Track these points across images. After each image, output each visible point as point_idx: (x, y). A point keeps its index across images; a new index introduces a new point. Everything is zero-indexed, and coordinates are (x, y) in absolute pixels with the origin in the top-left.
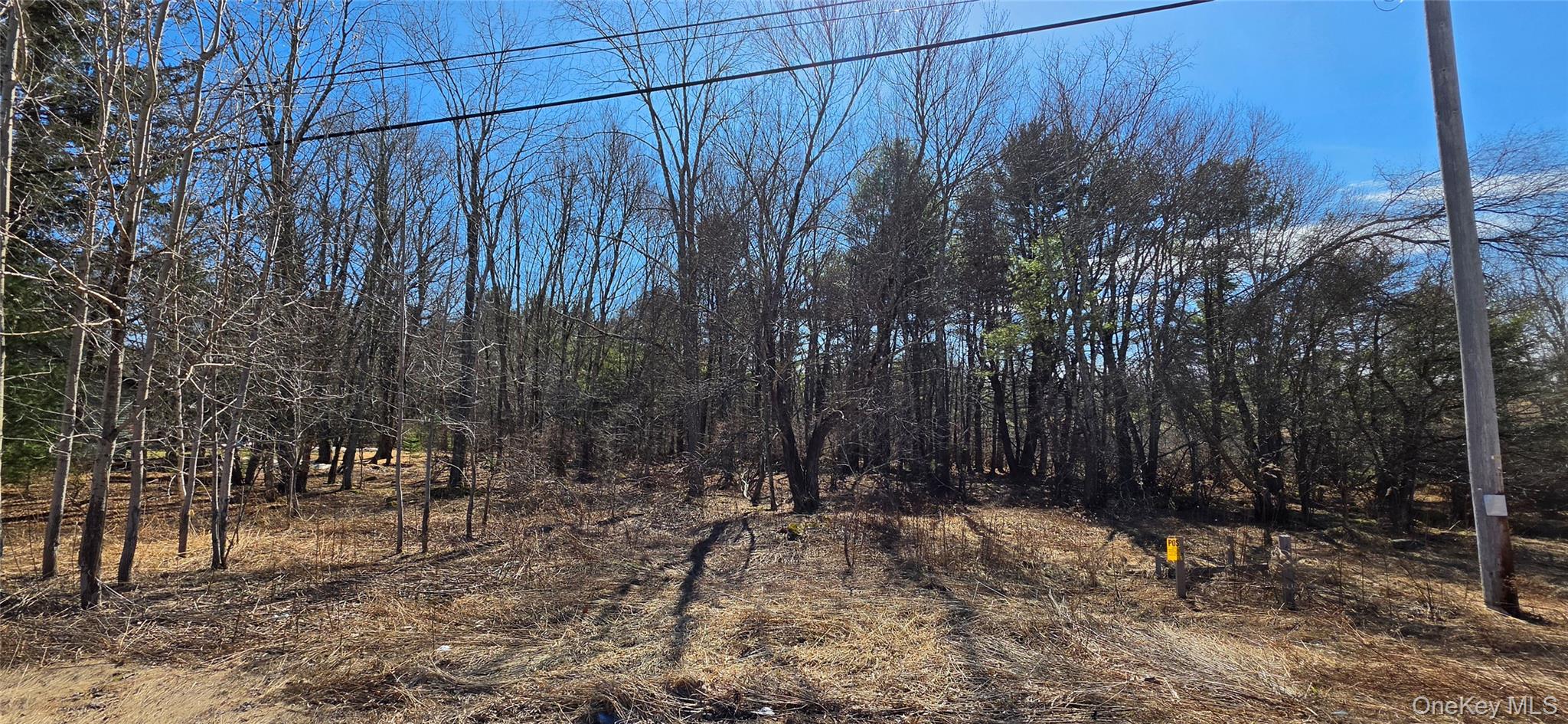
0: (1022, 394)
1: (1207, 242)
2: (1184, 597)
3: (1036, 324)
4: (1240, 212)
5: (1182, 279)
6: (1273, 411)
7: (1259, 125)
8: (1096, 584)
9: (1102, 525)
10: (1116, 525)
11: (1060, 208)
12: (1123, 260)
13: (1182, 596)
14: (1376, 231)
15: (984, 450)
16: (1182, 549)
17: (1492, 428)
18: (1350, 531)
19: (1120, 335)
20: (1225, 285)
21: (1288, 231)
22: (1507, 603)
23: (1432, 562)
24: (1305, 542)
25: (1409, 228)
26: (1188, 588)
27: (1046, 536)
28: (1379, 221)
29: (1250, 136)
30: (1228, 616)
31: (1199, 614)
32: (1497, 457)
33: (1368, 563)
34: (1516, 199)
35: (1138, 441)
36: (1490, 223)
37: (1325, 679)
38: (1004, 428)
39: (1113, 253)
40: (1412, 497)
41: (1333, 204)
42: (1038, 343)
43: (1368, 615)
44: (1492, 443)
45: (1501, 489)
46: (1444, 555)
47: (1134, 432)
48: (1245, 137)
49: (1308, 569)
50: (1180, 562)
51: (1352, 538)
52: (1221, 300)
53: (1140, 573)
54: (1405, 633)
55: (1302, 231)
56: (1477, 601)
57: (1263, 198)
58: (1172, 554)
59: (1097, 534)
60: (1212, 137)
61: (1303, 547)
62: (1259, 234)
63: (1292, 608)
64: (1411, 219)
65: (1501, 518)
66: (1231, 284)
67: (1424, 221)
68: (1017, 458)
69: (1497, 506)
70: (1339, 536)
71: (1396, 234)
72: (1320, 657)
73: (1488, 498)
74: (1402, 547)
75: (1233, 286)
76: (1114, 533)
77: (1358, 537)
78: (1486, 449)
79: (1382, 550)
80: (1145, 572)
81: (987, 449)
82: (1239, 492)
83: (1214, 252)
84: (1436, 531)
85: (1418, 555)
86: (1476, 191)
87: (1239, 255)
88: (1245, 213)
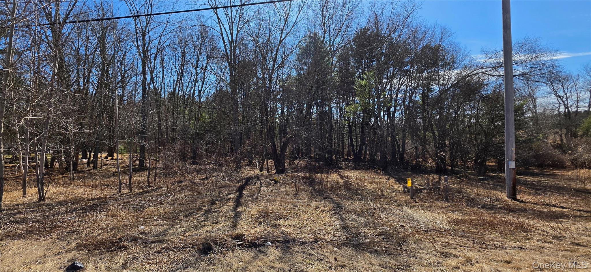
0: (358, 130)
1: (424, 75)
2: (413, 199)
3: (364, 104)
4: (435, 64)
5: (415, 88)
6: (444, 135)
7: (444, 31)
8: (383, 195)
9: (386, 175)
10: (389, 174)
11: (374, 61)
12: (395, 81)
13: (412, 198)
14: (480, 71)
15: (345, 150)
16: (413, 183)
17: (513, 139)
18: (466, 175)
19: (393, 108)
20: (429, 90)
21: (451, 72)
22: (513, 196)
23: (491, 184)
24: (452, 179)
25: (491, 71)
26: (414, 196)
27: (366, 179)
28: (482, 68)
29: (440, 36)
30: (427, 204)
31: (418, 204)
32: (513, 149)
33: (471, 185)
34: (525, 61)
35: (398, 146)
36: (518, 70)
37: (457, 223)
38: (352, 142)
39: (392, 78)
40: (486, 163)
41: (467, 62)
42: (365, 111)
43: (471, 202)
44: (512, 144)
45: (514, 159)
46: (495, 182)
47: (397, 143)
48: (439, 37)
49: (453, 188)
50: (412, 187)
51: (467, 177)
52: (428, 96)
53: (398, 191)
54: (482, 207)
55: (456, 72)
56: (504, 196)
57: (444, 59)
58: (409, 184)
59: (384, 179)
60: (428, 36)
61: (451, 181)
62: (442, 72)
63: (447, 201)
64: (492, 68)
65: (513, 169)
66: (432, 90)
67: (496, 68)
68: (356, 152)
69: (513, 165)
70: (463, 176)
71: (487, 73)
72: (456, 216)
73: (510, 162)
74: (482, 180)
75: (432, 91)
76: (389, 178)
77: (468, 177)
78: (510, 146)
79: (476, 181)
80: (400, 190)
81: (346, 150)
82: (431, 163)
83: (426, 78)
84: (492, 174)
85: (487, 182)
86: (513, 59)
87: (435, 80)
88: (437, 65)
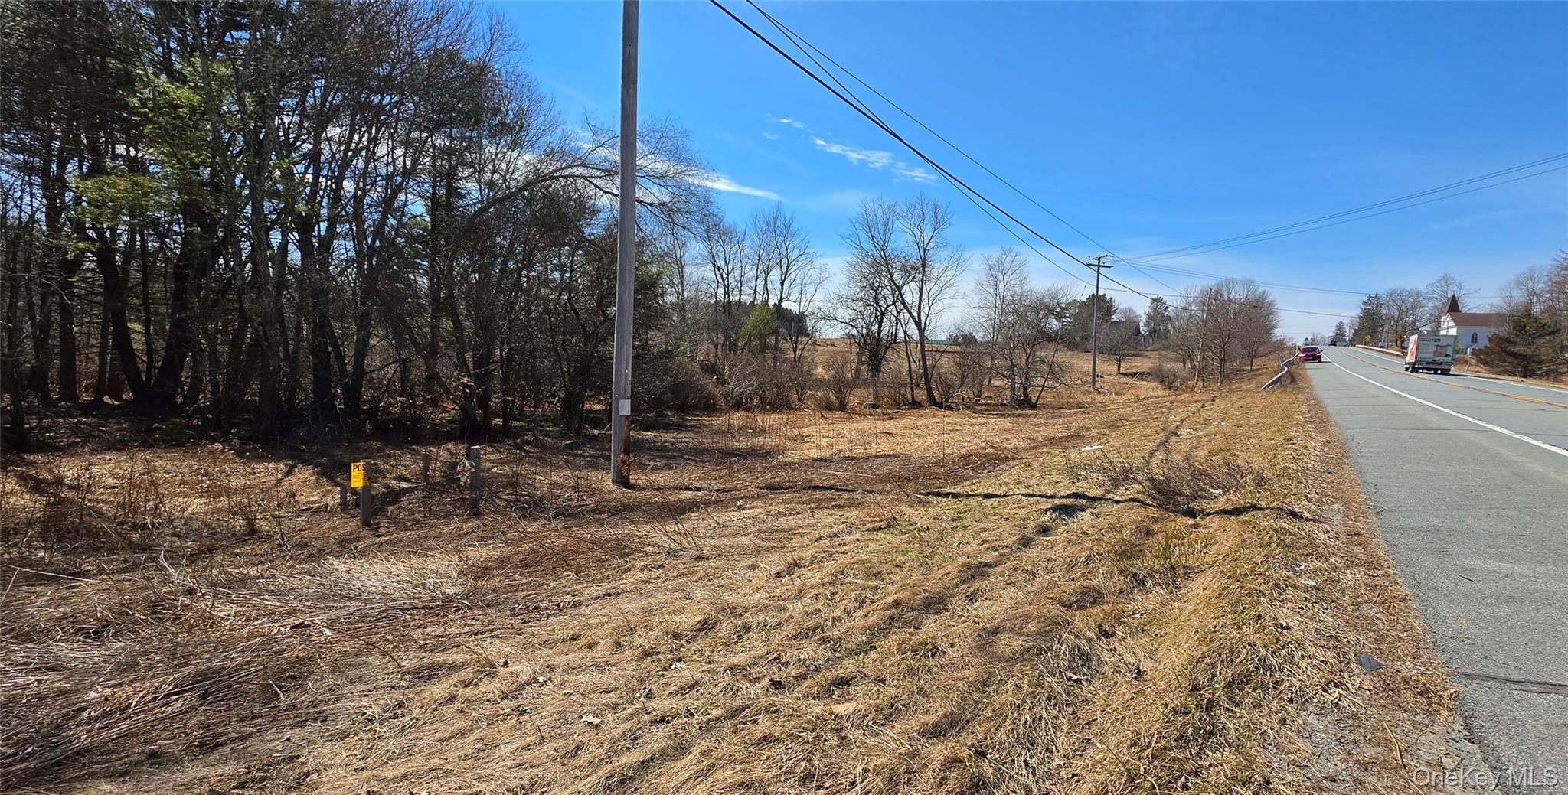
0: (159, 289)
1: (440, 141)
2: (369, 525)
3: (185, 185)
4: (473, 117)
5: (407, 173)
6: (485, 327)
7: (497, 28)
8: (252, 531)
9: (278, 460)
10: (297, 456)
12: (333, 131)
13: (366, 524)
14: (578, 173)
15: (81, 366)
16: (372, 474)
17: (629, 352)
18: (537, 438)
19: (323, 226)
20: (453, 192)
21: (515, 154)
22: (623, 482)
23: (588, 457)
24: (500, 452)
25: (601, 177)
26: (375, 514)
27: (183, 483)
28: (582, 165)
29: (488, 37)
30: (412, 535)
31: (382, 539)
32: (629, 371)
33: (546, 464)
34: (663, 176)
35: (340, 357)
36: (649, 193)
37: (483, 571)
38: (123, 338)
39: (322, 118)
40: (583, 407)
41: (553, 139)
43: (535, 507)
44: (627, 360)
45: (629, 396)
46: (597, 450)
47: (336, 346)
48: (483, 37)
49: (499, 475)
50: (366, 488)
51: (537, 443)
52: (449, 207)
53: (319, 508)
54: (556, 516)
55: (527, 157)
56: (606, 480)
57: (497, 111)
58: (357, 479)
59: (269, 471)
60: (449, 19)
61: (498, 456)
62: (490, 149)
63: (477, 514)
64: (603, 171)
65: (627, 417)
66: (460, 193)
67: (610, 175)
68: (149, 379)
69: (625, 408)
70: (528, 443)
71: (592, 180)
72: (482, 553)
73: (621, 402)
74: (570, 447)
75: (461, 196)
76: (293, 467)
77: (541, 442)
78: (624, 365)
79: (555, 450)
80: (326, 506)
81: (88, 365)
82: (449, 411)
83: (448, 152)
84: (596, 432)
85: (579, 452)
86: (638, 163)
87: (471, 165)
88: (478, 122)
